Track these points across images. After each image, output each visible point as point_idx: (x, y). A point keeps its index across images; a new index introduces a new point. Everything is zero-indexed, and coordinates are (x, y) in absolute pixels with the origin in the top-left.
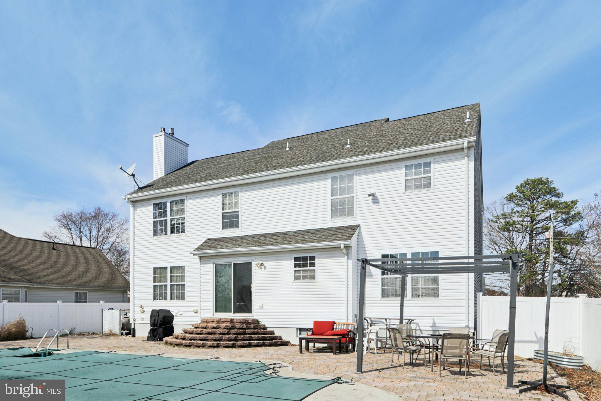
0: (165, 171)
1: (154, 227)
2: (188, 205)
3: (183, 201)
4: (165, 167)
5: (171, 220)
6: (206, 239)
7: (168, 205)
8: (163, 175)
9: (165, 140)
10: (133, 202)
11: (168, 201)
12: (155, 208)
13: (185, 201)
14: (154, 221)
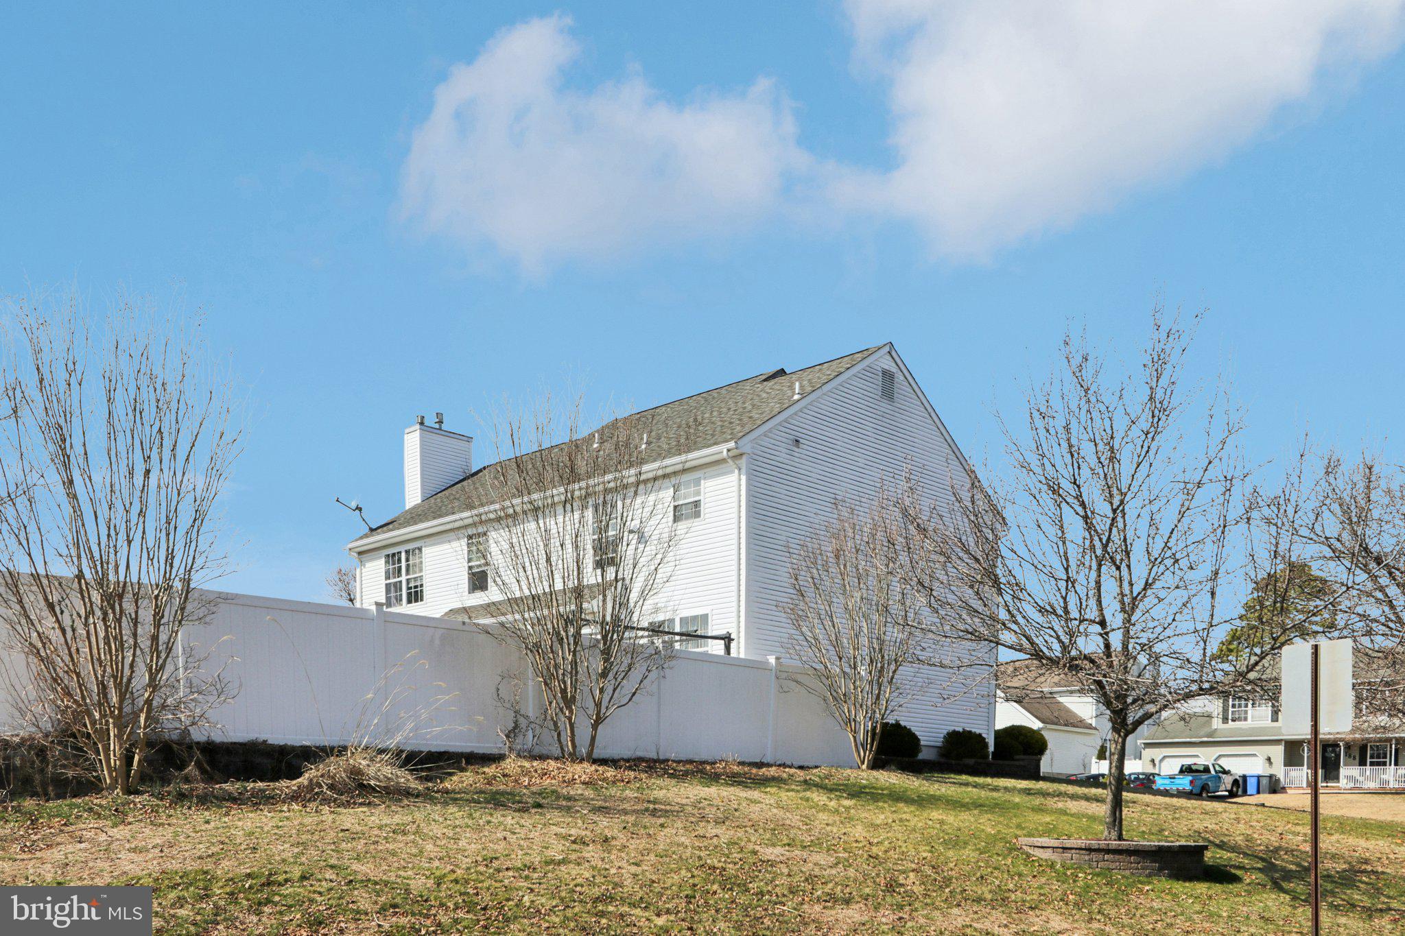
0: (423, 492)
1: (387, 594)
2: (427, 556)
3: (420, 549)
4: (423, 485)
5: (408, 581)
6: (450, 609)
7: (403, 556)
8: (419, 501)
9: (422, 437)
10: (360, 553)
11: (402, 548)
12: (387, 562)
13: (423, 549)
14: (386, 585)
